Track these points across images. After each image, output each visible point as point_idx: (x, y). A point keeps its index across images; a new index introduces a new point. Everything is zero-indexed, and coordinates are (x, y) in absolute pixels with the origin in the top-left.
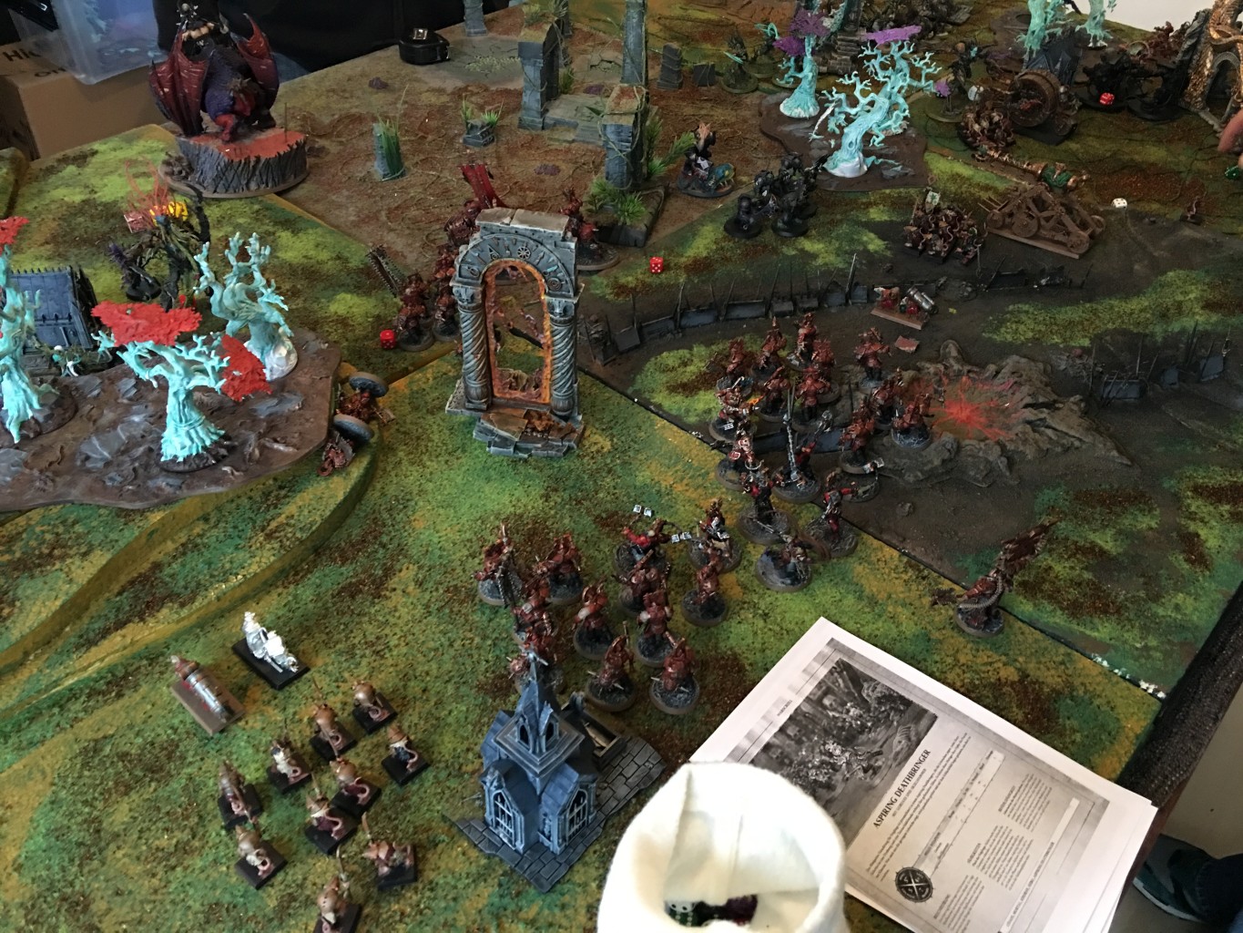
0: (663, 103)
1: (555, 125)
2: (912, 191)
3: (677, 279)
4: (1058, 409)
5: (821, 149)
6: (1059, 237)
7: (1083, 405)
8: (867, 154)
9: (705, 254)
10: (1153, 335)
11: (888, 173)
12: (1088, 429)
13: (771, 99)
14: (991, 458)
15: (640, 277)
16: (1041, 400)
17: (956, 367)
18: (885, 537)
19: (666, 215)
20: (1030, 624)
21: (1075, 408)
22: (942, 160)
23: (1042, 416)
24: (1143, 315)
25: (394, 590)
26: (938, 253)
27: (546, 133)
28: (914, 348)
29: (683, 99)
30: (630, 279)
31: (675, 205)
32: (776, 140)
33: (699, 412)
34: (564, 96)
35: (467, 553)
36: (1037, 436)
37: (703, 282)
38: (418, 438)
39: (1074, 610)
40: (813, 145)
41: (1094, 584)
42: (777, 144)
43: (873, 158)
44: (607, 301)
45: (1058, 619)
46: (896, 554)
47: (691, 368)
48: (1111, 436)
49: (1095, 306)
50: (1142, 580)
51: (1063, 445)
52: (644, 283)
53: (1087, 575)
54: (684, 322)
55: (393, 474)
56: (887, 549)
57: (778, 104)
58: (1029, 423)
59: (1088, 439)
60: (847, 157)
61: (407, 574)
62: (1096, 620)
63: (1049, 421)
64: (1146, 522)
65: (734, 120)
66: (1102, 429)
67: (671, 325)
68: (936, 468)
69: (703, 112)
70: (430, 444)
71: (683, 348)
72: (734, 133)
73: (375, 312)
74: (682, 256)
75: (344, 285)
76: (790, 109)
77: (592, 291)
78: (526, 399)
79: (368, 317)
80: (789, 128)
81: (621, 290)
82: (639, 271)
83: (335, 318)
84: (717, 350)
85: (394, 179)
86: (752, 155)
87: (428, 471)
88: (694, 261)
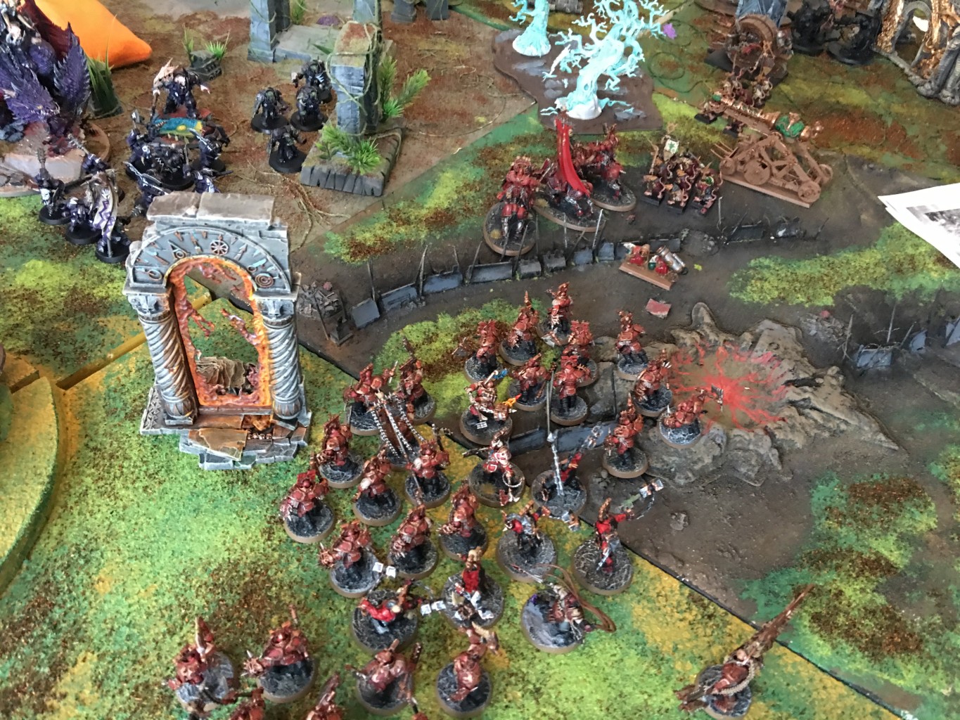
0: (397, 37)
1: (286, 58)
2: (645, 133)
3: (418, 235)
4: (818, 385)
5: (555, 89)
6: (790, 186)
7: (841, 378)
8: (601, 95)
9: (446, 205)
10: (890, 292)
11: (621, 116)
12: (851, 409)
13: (504, 36)
14: (762, 451)
15: (379, 232)
16: (802, 376)
17: (712, 337)
18: (663, 562)
19: (403, 159)
20: (832, 674)
21: (834, 382)
22: (669, 102)
23: (807, 396)
24: (878, 269)
25: (64, 696)
26: (678, 203)
27: (277, 66)
28: (665, 313)
29: (418, 33)
30: (368, 235)
31: (413, 149)
32: (510, 77)
33: (448, 401)
34: (295, 27)
35: (164, 629)
36: (803, 419)
37: (445, 237)
38: (112, 456)
39: (874, 649)
40: (547, 85)
41: (888, 611)
42: (511, 82)
43: (607, 100)
44: (343, 263)
45: (858, 665)
46: (676, 584)
47: (436, 345)
48: (873, 414)
49: (831, 260)
50: (933, 600)
51: (829, 429)
52: (382, 240)
53: (881, 600)
54: (428, 288)
55: (75, 512)
56: (666, 578)
57: (510, 41)
58: (792, 403)
59: (854, 422)
60: (582, 98)
61: (84, 667)
62: (899, 662)
63: (814, 403)
64: (924, 521)
65: (467, 56)
66: (863, 405)
67: (413, 292)
68: (707, 466)
69: (438, 47)
70: (126, 464)
71: (427, 319)
72: (469, 70)
73: (71, 283)
74: (422, 207)
75: (36, 249)
76: (523, 46)
77: (326, 251)
78: (241, 404)
79: (62, 291)
80: (523, 67)
81: (358, 249)
82: (378, 225)
83: (21, 292)
84: (464, 321)
85: (109, 116)
86: (487, 94)
87: (121, 504)
88: (435, 214)
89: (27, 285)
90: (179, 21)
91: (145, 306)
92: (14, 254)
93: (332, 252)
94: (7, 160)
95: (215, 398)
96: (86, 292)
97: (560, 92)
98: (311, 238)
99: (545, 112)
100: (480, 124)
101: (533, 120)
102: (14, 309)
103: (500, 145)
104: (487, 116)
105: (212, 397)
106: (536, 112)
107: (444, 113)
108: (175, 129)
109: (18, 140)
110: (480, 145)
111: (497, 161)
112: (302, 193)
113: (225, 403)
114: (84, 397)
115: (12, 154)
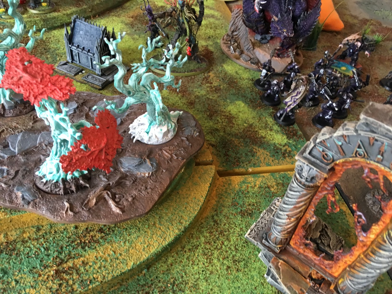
70: (225, 243)
75: (245, 96)
78: (317, 262)
83: (227, 114)
85: (308, 50)
87: (210, 268)
89: (232, 112)
90: (361, 20)
91: (305, 174)
92: (234, 94)
94: (255, 50)
95: (302, 247)
102: (220, 120)
105: (300, 245)
108: (340, 67)
109: (265, 43)
113: (306, 254)
114: (227, 186)
115: (259, 49)
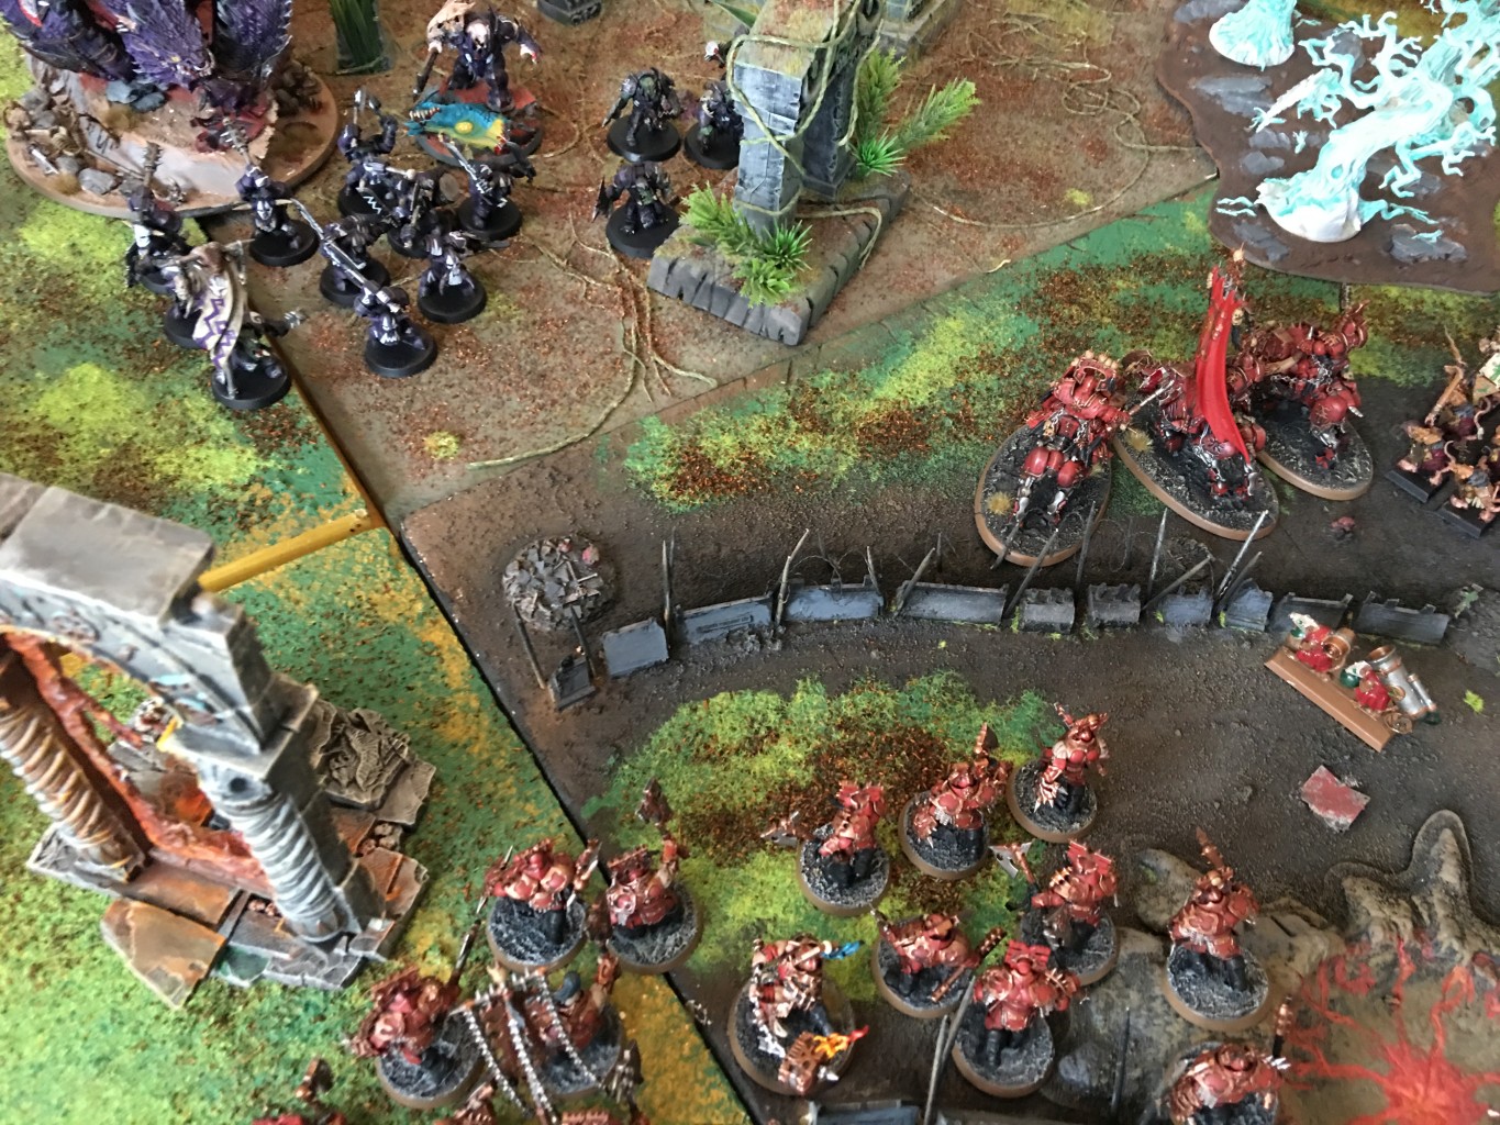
3: (834, 463)
5: (1267, 152)
8: (1369, 191)
9: (922, 399)
11: (1407, 246)
13: (1199, 7)
15: (753, 438)
19: (876, 266)
26: (1472, 513)
28: (1347, 820)
30: (728, 441)
31: (911, 240)
32: (1180, 105)
33: (732, 928)
37: (890, 482)
40: (1254, 141)
42: (1177, 118)
43: (1382, 204)
44: (652, 499)
47: (765, 764)
52: (752, 459)
54: (797, 609)
57: (1207, 24)
60: (1320, 193)
65: (1106, 40)
67: (762, 614)
69: (1047, 12)
71: (773, 687)
72: (1097, 74)
73: (126, 430)
74: (868, 394)
75: (104, 339)
76: (1231, 40)
77: (628, 463)
78: (230, 869)
79: (105, 444)
80: (1215, 87)
81: (695, 469)
82: (759, 422)
84: (849, 712)
86: (1114, 137)
88: (891, 417)
89: (53, 418)
92: (63, 343)
93: (639, 468)
95: (179, 844)
96: (145, 458)
97: (1278, 162)
98: (620, 418)
99: (1228, 206)
100: (1073, 208)
101: (1194, 221)
103: (1096, 271)
104: (1095, 190)
105: (172, 840)
106: (1208, 200)
107: (1002, 170)
108: (451, 126)
109: (154, 109)
110: (1052, 261)
111: (1074, 309)
112: (640, 310)
113: (199, 857)
115: (133, 134)
